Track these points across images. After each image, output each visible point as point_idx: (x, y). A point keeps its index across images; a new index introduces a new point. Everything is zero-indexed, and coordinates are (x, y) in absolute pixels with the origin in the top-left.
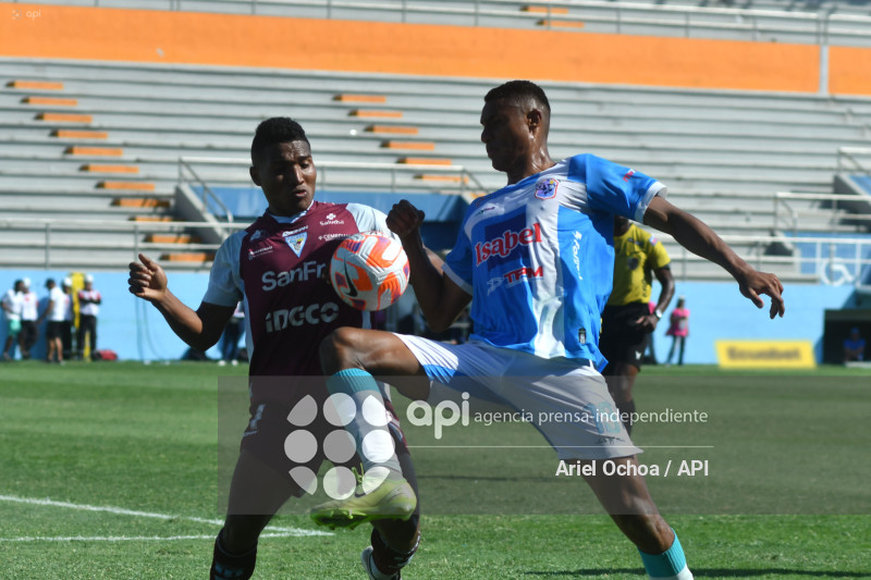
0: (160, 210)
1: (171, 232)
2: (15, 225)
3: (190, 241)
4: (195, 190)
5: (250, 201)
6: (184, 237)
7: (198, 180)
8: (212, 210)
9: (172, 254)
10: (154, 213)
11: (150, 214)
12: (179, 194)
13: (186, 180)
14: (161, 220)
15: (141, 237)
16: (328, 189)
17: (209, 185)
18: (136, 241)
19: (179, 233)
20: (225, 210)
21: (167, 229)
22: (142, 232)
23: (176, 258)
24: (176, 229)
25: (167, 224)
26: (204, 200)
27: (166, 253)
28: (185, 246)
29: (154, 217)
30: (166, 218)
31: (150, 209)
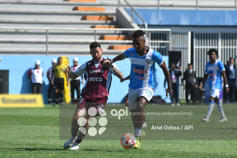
0: (109, 22)
1: (115, 34)
2: (30, 31)
3: (125, 39)
4: (127, 10)
5: (157, 17)
6: (121, 36)
7: (129, 5)
8: (136, 21)
9: (115, 46)
10: (106, 23)
11: (103, 24)
12: (118, 13)
13: (122, 5)
14: (109, 28)
15: (98, 37)
16: (199, 9)
17: (134, 8)
18: (95, 39)
19: (119, 34)
20: (143, 21)
21: (113, 32)
22: (98, 34)
23: (117, 48)
24: (117, 32)
25: (112, 30)
26: (132, 17)
27: (111, 45)
28: (123, 41)
29: (106, 26)
30: (112, 26)
31: (104, 22)
